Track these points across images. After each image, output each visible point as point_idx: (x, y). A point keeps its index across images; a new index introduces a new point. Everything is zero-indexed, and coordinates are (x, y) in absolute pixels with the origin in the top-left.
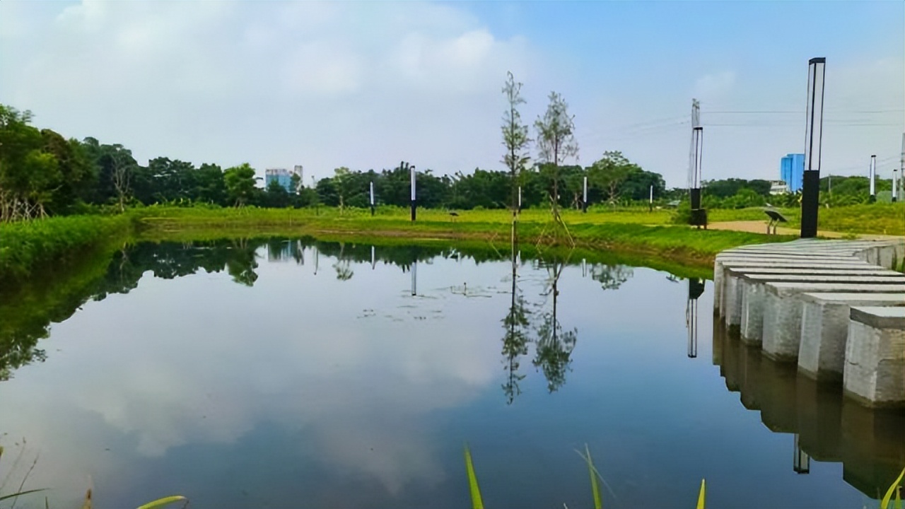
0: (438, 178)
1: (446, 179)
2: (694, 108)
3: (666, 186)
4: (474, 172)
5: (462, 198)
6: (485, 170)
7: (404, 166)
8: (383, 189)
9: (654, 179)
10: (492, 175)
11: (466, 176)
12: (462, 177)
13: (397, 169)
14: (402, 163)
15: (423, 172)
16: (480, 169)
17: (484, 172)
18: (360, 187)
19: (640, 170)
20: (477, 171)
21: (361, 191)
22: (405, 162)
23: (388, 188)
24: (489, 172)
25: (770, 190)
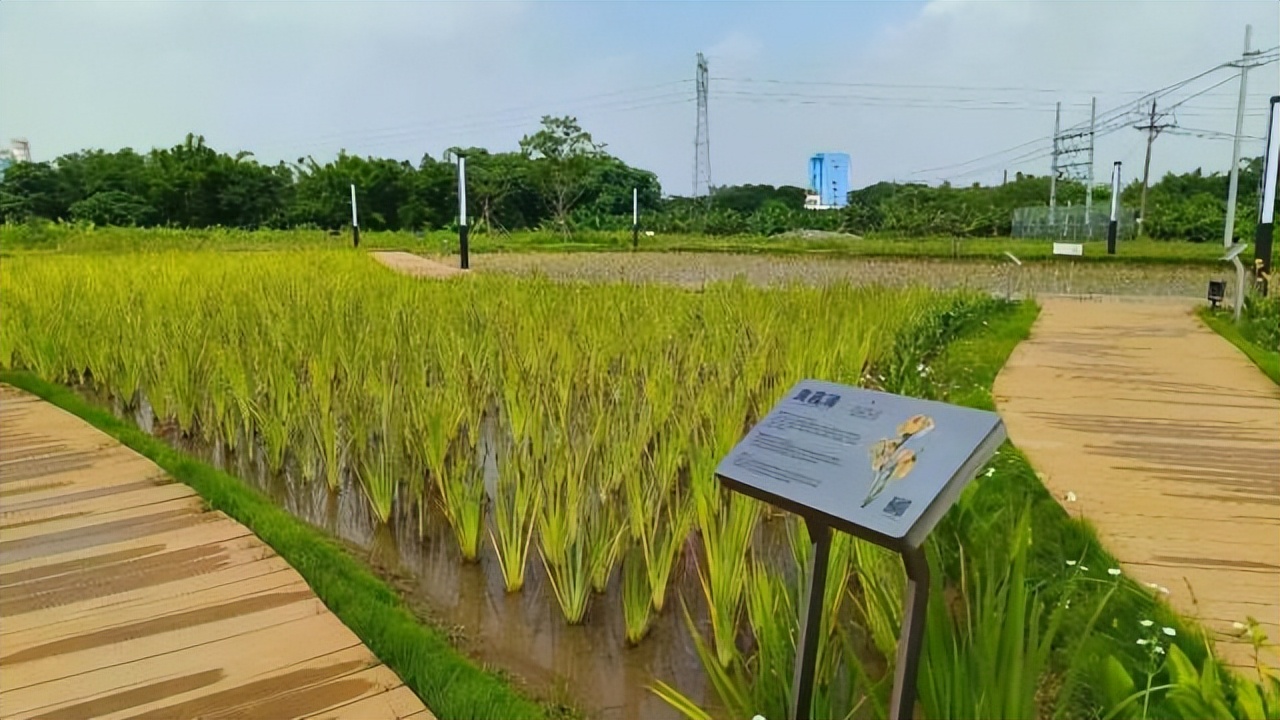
0: (268, 169)
1: (283, 170)
2: (700, 71)
3: (662, 191)
4: (337, 159)
5: (315, 206)
6: (360, 156)
7: (195, 143)
8: (148, 187)
9: (644, 181)
10: (372, 167)
11: (322, 165)
12: (315, 167)
13: (180, 147)
14: (191, 137)
15: (234, 157)
16: (349, 154)
17: (356, 162)
18: (98, 182)
19: (621, 166)
20: (343, 158)
21: (100, 189)
22: (197, 134)
23: (157, 185)
24: (367, 160)
25: (804, 203)
